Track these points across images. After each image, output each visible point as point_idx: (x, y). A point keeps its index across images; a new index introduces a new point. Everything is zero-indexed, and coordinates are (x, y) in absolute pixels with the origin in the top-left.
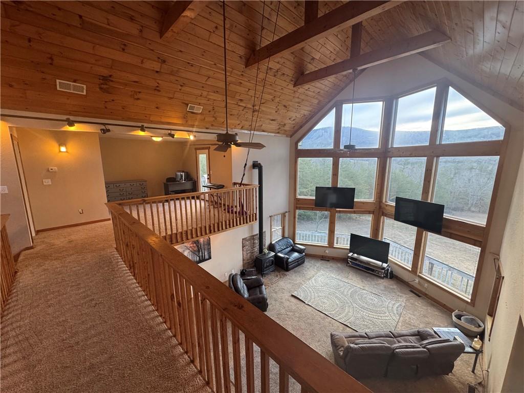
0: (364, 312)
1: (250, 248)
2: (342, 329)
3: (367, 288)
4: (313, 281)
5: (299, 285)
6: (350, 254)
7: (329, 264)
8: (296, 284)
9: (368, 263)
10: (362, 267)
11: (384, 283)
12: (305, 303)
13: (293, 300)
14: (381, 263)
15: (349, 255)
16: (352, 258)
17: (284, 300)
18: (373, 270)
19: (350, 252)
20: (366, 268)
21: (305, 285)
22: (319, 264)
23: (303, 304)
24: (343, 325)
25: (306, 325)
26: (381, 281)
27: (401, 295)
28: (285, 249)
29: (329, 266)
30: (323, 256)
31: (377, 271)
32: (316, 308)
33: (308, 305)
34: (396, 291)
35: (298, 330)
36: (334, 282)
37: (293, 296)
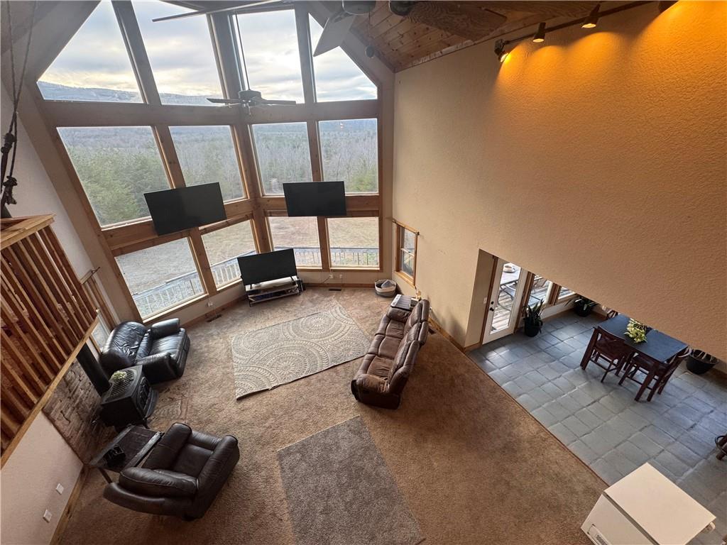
0: (328, 339)
1: (66, 401)
2: (335, 374)
3: (299, 315)
4: (237, 355)
5: (228, 377)
6: (248, 288)
7: (228, 319)
8: (222, 380)
9: (274, 287)
10: (271, 295)
11: (304, 298)
12: (268, 390)
13: (248, 403)
14: (290, 278)
15: (247, 290)
16: (252, 292)
17: (237, 418)
18: (284, 292)
19: (245, 285)
20: (276, 294)
21: (236, 369)
22: (213, 329)
23: (267, 393)
24: (331, 370)
25: (304, 409)
26: (301, 298)
27: (328, 299)
28: (139, 345)
29: (231, 323)
30: (206, 315)
31: (288, 290)
32: (286, 381)
33: (274, 388)
34: (321, 299)
35: (305, 426)
36: (264, 336)
37: (240, 399)
